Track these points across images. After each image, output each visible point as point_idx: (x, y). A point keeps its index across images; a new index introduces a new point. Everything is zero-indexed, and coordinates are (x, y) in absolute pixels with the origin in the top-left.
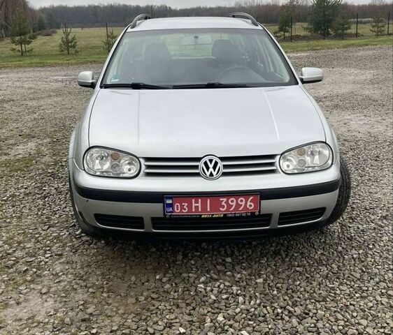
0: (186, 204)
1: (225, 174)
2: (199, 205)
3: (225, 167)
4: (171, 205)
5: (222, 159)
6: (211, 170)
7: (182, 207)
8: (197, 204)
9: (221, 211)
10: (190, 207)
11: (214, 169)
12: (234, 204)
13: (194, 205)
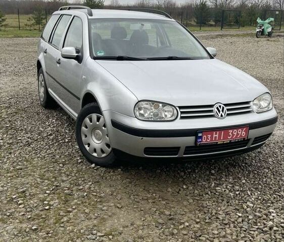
0: (210, 136)
1: (228, 115)
2: (217, 136)
3: (228, 110)
4: (201, 137)
5: (226, 105)
6: (221, 112)
7: (207, 138)
8: (216, 135)
9: (229, 139)
10: (212, 137)
11: (223, 112)
12: (236, 133)
13: (214, 136)
